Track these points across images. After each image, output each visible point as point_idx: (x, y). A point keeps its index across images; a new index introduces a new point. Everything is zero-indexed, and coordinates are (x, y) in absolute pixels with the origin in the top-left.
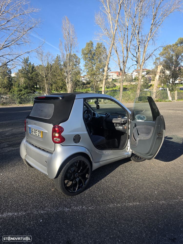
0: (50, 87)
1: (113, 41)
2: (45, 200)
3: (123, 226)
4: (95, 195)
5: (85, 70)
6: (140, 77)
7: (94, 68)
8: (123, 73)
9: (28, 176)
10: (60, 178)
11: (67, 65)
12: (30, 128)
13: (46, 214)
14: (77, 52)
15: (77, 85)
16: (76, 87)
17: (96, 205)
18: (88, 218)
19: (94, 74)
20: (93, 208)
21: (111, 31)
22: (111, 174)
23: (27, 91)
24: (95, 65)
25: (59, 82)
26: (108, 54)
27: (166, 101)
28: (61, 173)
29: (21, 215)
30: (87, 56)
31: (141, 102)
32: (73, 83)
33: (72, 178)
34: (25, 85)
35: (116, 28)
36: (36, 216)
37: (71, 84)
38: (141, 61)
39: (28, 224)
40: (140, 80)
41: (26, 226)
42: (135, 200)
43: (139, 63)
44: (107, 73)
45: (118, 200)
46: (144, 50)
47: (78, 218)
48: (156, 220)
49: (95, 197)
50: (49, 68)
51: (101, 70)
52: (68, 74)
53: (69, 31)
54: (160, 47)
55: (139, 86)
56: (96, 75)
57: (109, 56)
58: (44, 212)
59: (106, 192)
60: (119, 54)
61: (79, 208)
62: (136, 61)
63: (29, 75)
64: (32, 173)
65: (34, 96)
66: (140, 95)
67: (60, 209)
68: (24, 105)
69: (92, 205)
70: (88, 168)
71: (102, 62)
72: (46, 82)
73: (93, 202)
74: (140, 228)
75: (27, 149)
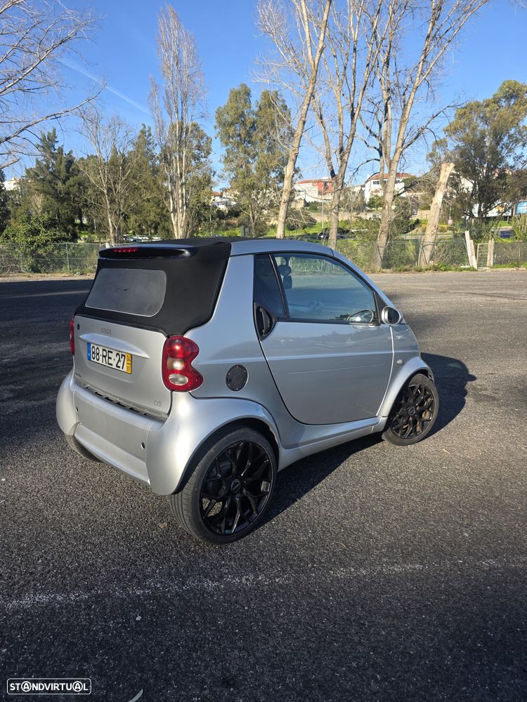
0: (123, 225)
1: (311, 86)
2: (143, 556)
3: (384, 633)
4: (288, 542)
5: (226, 174)
6: (389, 197)
7: (253, 166)
8: (337, 183)
9: (83, 486)
10: (190, 493)
11: (173, 158)
12: (89, 344)
13: (149, 597)
14: (202, 117)
15: (202, 219)
16: (199, 224)
17: (296, 572)
18: (277, 610)
19: (252, 187)
20: (288, 579)
21: (306, 54)
22: (328, 481)
23: (55, 235)
24: (256, 158)
25: (148, 208)
26: (296, 125)
27: (461, 270)
28: (192, 480)
29: (77, 601)
30: (232, 129)
31: (388, 270)
32: (191, 213)
33: (223, 492)
34: (46, 216)
35: (321, 45)
36: (122, 605)
37: (184, 214)
38: (393, 148)
39: (99, 627)
40: (387, 207)
41: (96, 633)
42: (410, 558)
43: (386, 154)
44: (292, 183)
45: (360, 556)
46: (403, 115)
47: (247, 611)
48: (477, 615)
49: (291, 548)
50: (118, 165)
51: (273, 175)
52: (175, 186)
53: (177, 53)
54: (448, 107)
55: (384, 225)
56: (259, 189)
57: (299, 131)
58: (144, 593)
59: (319, 533)
60: (327, 128)
61: (247, 580)
62: (378, 147)
63: (60, 186)
64: (94, 476)
65: (74, 248)
66: (385, 251)
67: (191, 583)
68: (46, 275)
69: (284, 571)
70: (269, 463)
71: (277, 151)
72: (110, 209)
73: (285, 563)
74: (433, 640)
75: (79, 407)
